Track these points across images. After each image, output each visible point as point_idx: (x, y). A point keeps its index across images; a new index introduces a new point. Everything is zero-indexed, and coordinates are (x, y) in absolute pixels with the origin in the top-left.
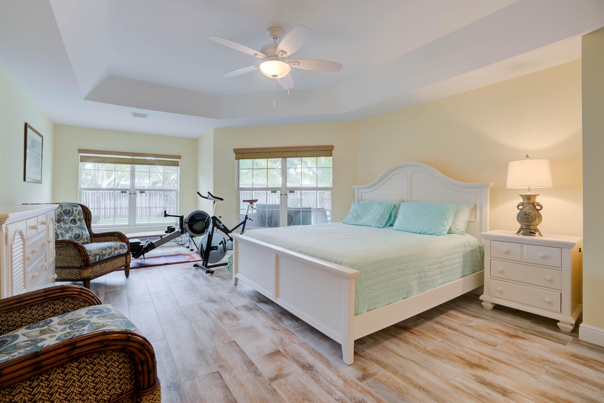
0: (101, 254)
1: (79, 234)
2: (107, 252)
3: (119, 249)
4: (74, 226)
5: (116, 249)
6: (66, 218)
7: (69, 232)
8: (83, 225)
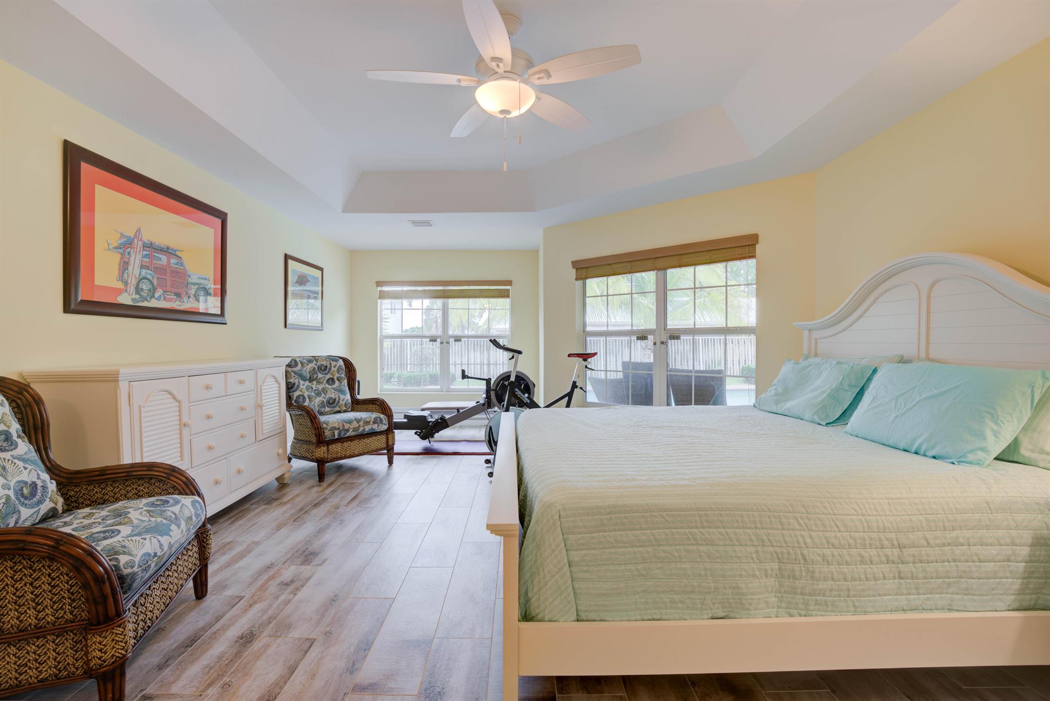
0: (341, 429)
1: (335, 399)
2: (352, 427)
3: (372, 423)
4: (330, 387)
5: (367, 423)
6: (320, 376)
7: (321, 395)
8: (343, 387)
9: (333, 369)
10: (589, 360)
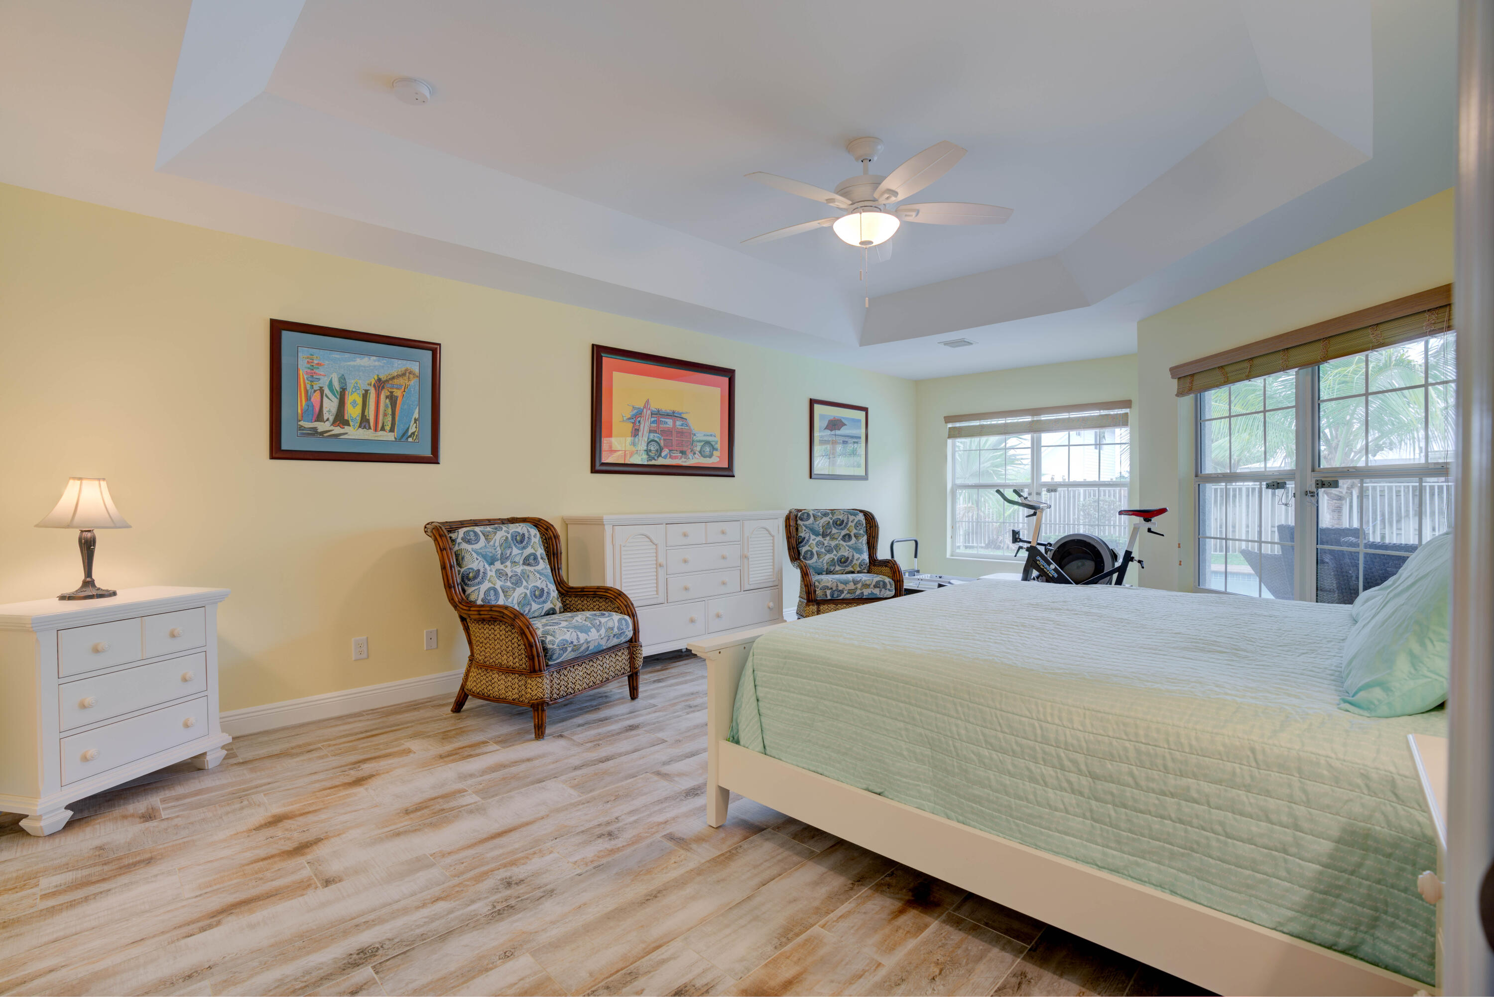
0: (834, 589)
1: (848, 558)
2: (847, 588)
3: (872, 586)
4: (844, 544)
5: (866, 586)
6: (834, 531)
7: (833, 552)
8: (860, 545)
9: (850, 524)
10: (1154, 520)
